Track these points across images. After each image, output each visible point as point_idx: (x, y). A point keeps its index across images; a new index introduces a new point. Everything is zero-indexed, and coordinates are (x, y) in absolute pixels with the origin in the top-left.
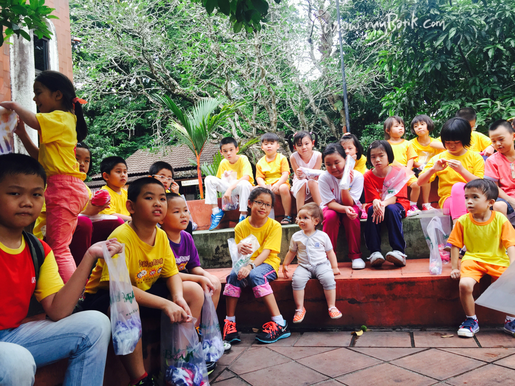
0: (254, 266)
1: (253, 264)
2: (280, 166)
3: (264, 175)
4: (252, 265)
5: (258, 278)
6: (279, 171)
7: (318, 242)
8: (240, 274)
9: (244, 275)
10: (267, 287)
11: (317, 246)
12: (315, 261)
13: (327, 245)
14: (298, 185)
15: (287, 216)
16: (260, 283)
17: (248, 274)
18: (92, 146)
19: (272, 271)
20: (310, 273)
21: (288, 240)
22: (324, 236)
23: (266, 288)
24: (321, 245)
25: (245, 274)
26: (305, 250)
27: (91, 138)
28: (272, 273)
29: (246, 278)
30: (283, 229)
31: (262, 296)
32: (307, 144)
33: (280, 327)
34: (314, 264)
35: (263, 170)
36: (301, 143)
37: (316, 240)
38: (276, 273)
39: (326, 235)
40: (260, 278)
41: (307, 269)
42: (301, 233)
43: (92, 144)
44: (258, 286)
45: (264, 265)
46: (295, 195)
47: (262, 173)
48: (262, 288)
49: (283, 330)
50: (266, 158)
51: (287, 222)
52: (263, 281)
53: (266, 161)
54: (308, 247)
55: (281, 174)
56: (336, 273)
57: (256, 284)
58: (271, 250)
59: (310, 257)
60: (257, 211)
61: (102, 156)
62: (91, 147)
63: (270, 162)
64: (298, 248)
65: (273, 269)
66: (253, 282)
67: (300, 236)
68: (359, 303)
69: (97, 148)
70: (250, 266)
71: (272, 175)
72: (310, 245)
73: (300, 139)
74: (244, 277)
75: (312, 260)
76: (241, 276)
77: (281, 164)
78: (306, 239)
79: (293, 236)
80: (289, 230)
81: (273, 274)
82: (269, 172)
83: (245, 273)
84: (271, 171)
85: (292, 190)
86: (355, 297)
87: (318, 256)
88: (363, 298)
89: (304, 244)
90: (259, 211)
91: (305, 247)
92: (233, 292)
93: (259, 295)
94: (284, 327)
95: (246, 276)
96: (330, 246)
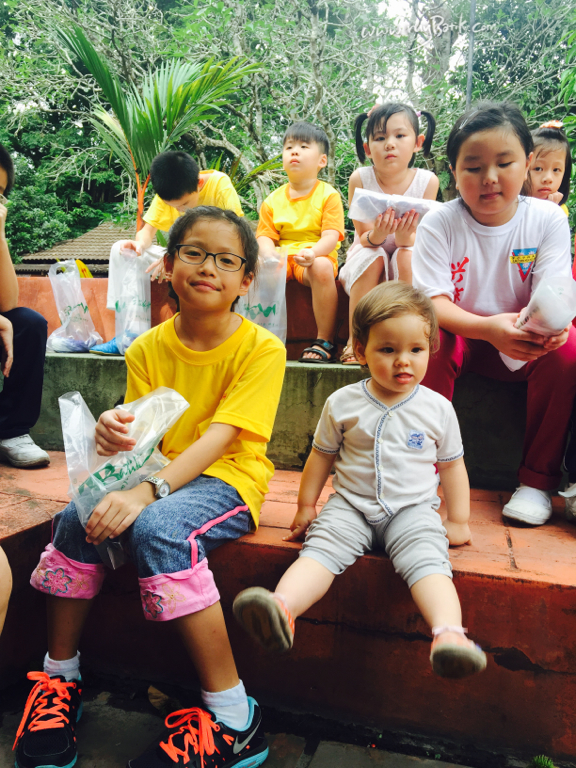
0: (164, 490)
1: (159, 482)
2: (319, 213)
3: (278, 232)
4: (153, 486)
5: (164, 542)
6: (317, 227)
7: (422, 428)
8: (95, 520)
9: (112, 526)
10: (196, 580)
11: (416, 441)
12: (398, 496)
13: (446, 441)
14: (358, 263)
15: (323, 341)
16: (169, 563)
17: (128, 521)
18: (27, 205)
19: (236, 511)
20: (368, 533)
21: (312, 405)
22: (442, 411)
23: (192, 587)
24: (428, 442)
25: (118, 523)
26: (368, 453)
27: (27, 193)
28: (233, 517)
29: (117, 538)
30: (289, 371)
31: (168, 617)
32: (399, 136)
33: (227, 738)
34: (394, 506)
35: (277, 220)
36: (385, 131)
37: (411, 420)
38: (250, 515)
39: (446, 405)
40: (173, 545)
41: (362, 515)
42: (360, 392)
43: (28, 202)
44: (159, 574)
45: (204, 487)
46: (348, 288)
47: (273, 227)
48: (171, 585)
49: (238, 748)
50: (287, 190)
51: (318, 357)
52: (183, 556)
53: (288, 196)
54: (383, 447)
55: (320, 235)
56: (460, 539)
57: (153, 565)
58: (239, 430)
59: (384, 483)
60: (186, 284)
61: (41, 224)
62: (25, 208)
63: (295, 200)
64: (341, 443)
65: (238, 501)
66: (143, 557)
67: (358, 402)
68: (537, 670)
69: (35, 210)
70: (148, 487)
71: (298, 236)
72: (390, 438)
73: (383, 120)
74: (113, 532)
75: (387, 492)
76: (98, 531)
77: (324, 207)
78: (379, 413)
79: (333, 399)
80: (320, 375)
81: (239, 519)
82: (290, 226)
83: (118, 519)
84: (297, 223)
85: (342, 274)
86: (524, 647)
87: (411, 482)
88: (556, 654)
89: (369, 432)
90: (194, 284)
91: (369, 444)
92: (65, 582)
93: (157, 614)
94: (240, 736)
95: (120, 530)
96: (456, 447)
